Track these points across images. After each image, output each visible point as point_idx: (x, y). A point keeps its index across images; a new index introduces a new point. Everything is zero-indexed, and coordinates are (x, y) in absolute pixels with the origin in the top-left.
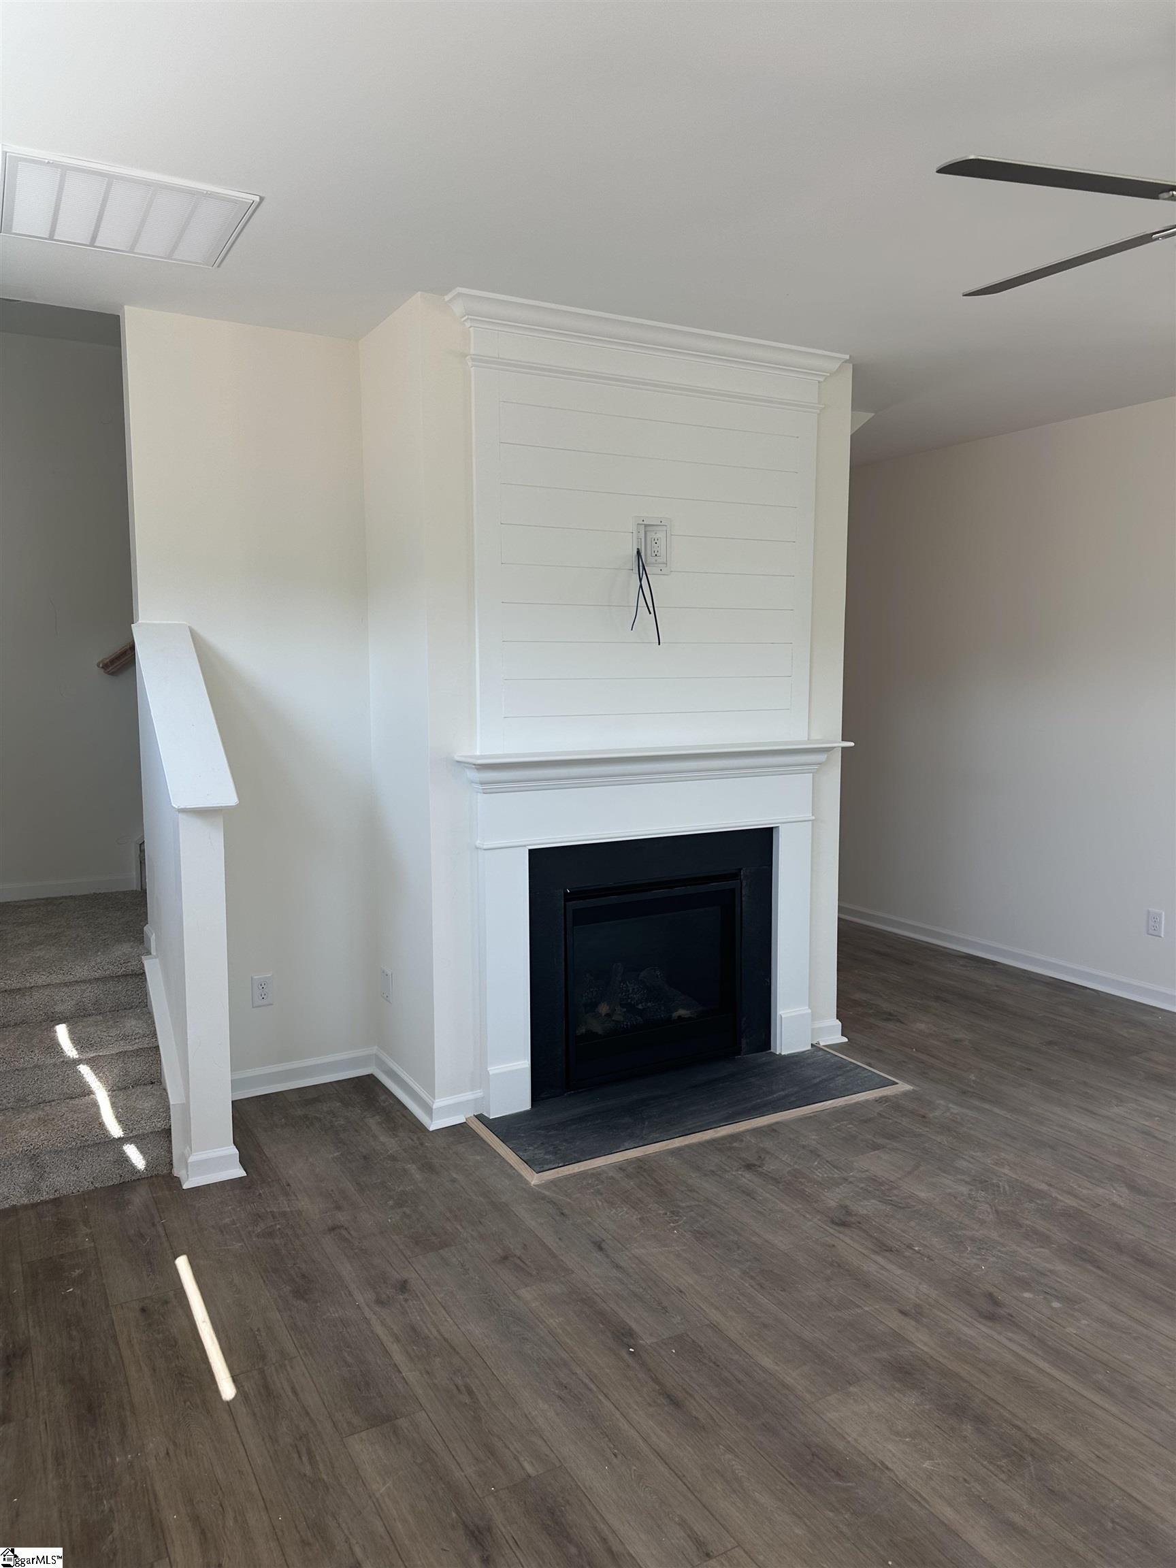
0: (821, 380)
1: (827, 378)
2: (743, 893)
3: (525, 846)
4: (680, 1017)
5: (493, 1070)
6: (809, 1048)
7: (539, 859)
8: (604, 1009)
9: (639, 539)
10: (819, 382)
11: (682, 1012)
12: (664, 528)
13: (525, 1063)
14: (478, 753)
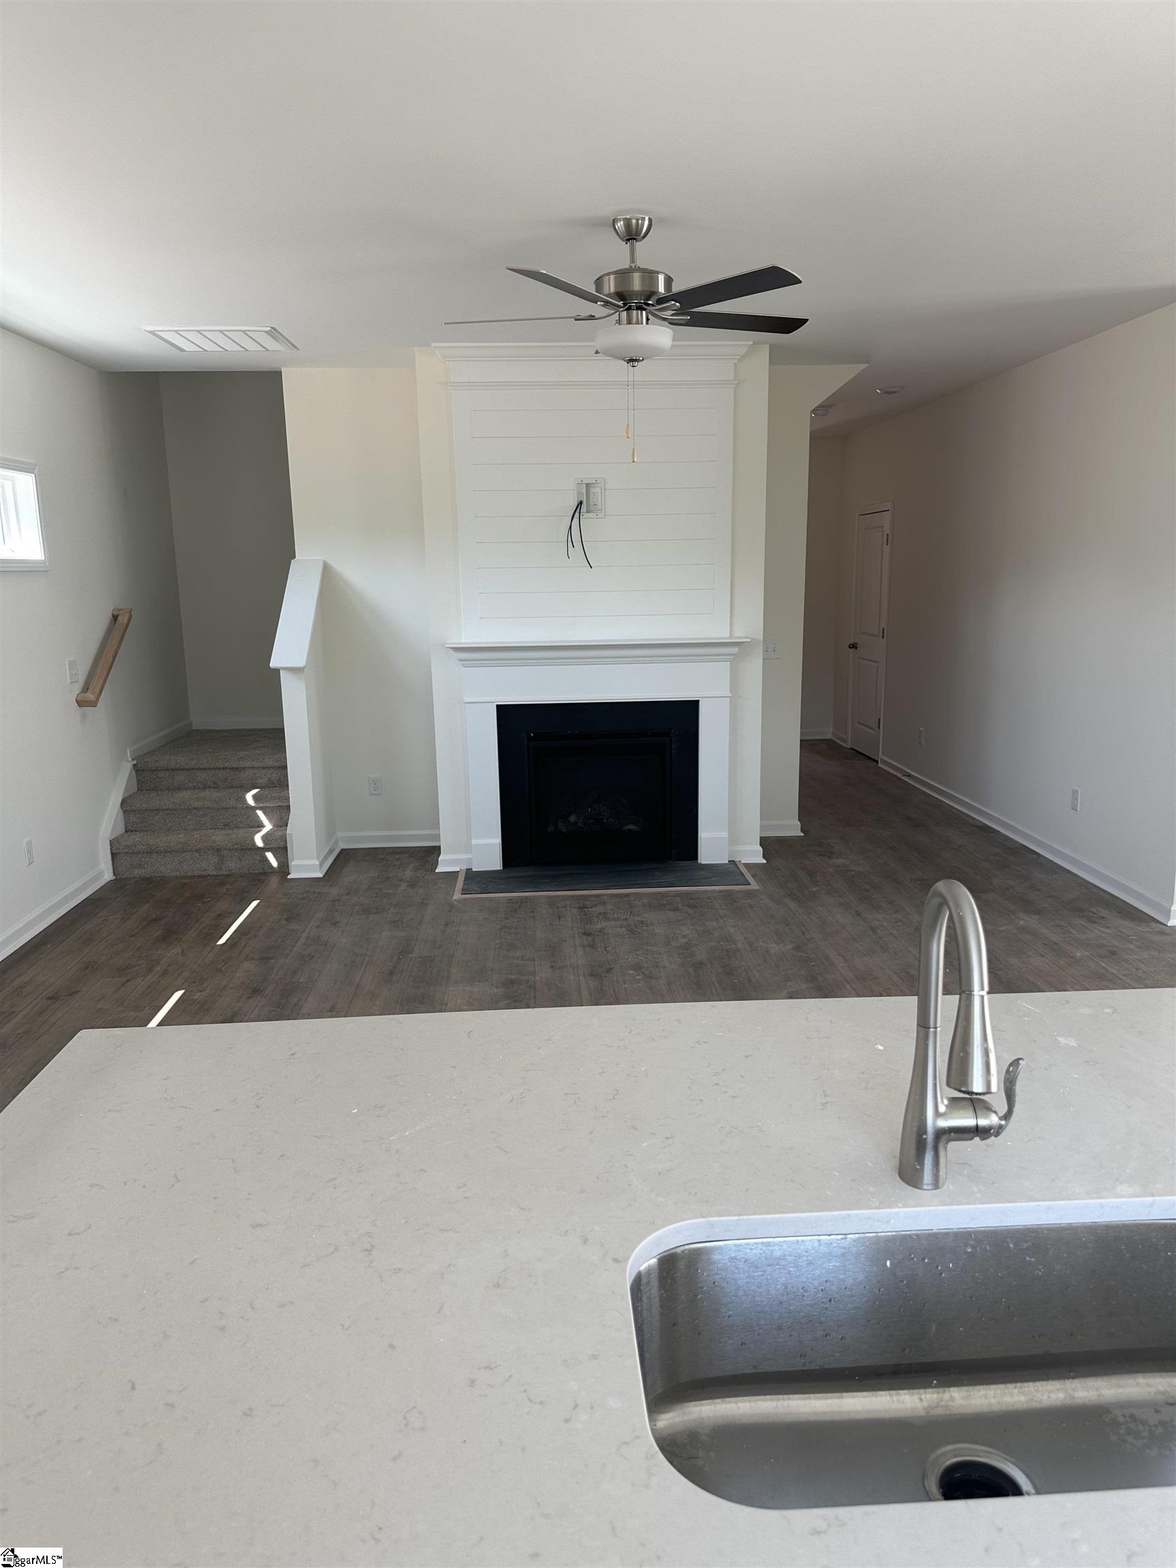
0: (736, 362)
1: (739, 359)
2: (673, 746)
3: (493, 702)
4: (629, 830)
5: (474, 842)
6: (727, 862)
7: (504, 712)
8: (573, 818)
9: (579, 493)
10: (735, 363)
11: (631, 827)
12: (600, 485)
13: (497, 840)
14: (463, 641)
